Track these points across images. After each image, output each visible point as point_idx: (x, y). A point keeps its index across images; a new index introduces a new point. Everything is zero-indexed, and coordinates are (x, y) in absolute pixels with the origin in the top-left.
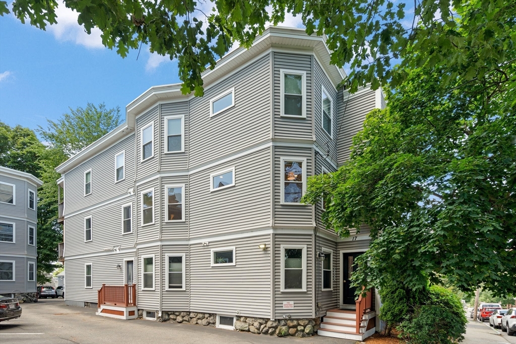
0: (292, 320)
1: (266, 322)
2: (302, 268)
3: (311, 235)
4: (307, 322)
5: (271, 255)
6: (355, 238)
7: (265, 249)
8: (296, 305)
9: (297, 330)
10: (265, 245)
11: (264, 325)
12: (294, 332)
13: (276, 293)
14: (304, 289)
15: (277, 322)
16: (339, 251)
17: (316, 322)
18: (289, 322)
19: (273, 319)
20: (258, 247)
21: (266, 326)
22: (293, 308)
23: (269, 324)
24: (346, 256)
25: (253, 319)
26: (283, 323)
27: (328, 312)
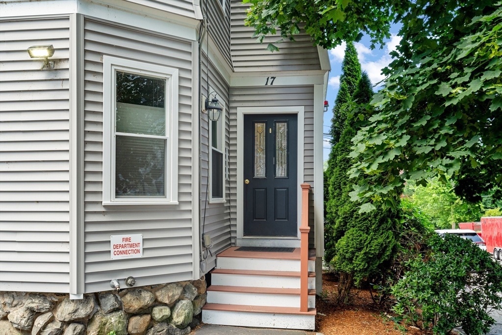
1: (54, 306)
2: (167, 136)
3: (188, 43)
4: (178, 292)
5: (73, 85)
6: (270, 81)
7: (51, 65)
8: (149, 245)
9: (152, 319)
10: (52, 50)
11: (48, 316)
12: (143, 328)
13: (90, 209)
14: (171, 198)
15: (92, 303)
17: (198, 288)
18: (128, 297)
19: (78, 293)
20: (26, 57)
21: (52, 320)
22: (139, 255)
23: (65, 311)
25: (8, 300)
26: (110, 302)
27: (219, 259)
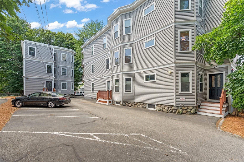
0: (185, 106)
1: (171, 107)
2: (190, 82)
3: (194, 66)
4: (192, 107)
5: (174, 76)
6: (216, 67)
7: (171, 73)
8: (186, 99)
9: (187, 111)
10: (171, 71)
11: (170, 109)
12: (185, 112)
13: (177, 93)
14: (191, 92)
15: (177, 107)
16: (207, 73)
17: (196, 108)
18: (183, 107)
19: (175, 106)
20: (167, 72)
21: (171, 109)
22: (185, 101)
23: (173, 108)
24: (210, 76)
25: (165, 106)
26: (180, 108)
27: (202, 103)
